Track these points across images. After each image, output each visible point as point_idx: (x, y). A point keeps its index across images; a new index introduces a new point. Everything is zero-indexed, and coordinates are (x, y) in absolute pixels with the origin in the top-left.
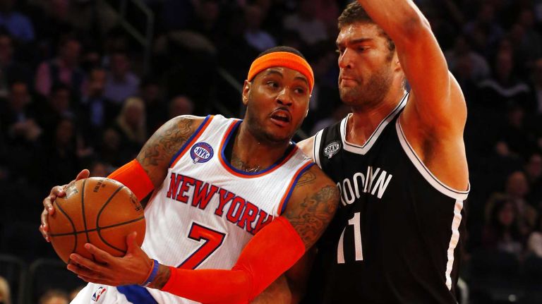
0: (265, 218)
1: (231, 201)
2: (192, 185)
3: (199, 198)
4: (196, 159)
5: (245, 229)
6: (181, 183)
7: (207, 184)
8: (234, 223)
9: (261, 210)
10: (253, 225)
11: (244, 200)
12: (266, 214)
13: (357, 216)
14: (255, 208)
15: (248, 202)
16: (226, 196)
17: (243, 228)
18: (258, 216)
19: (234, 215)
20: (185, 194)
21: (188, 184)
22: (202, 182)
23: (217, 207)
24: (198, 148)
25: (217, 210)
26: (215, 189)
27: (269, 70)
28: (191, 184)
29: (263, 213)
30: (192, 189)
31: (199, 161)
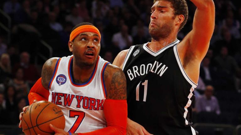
0: (100, 102)
1: (82, 100)
2: (63, 96)
3: (67, 101)
4: (60, 84)
5: (93, 109)
6: (57, 96)
7: (69, 95)
8: (87, 109)
9: (97, 99)
10: (96, 106)
11: (88, 97)
12: (100, 100)
13: (146, 81)
14: (94, 99)
15: (90, 98)
16: (79, 98)
17: (92, 110)
18: (97, 102)
19: (86, 106)
20: (60, 101)
21: (60, 97)
22: (67, 94)
23: (77, 104)
24: (59, 78)
25: (77, 105)
26: (73, 96)
27: (80, 34)
28: (61, 96)
29: (98, 100)
30: (63, 98)
31: (61, 84)
